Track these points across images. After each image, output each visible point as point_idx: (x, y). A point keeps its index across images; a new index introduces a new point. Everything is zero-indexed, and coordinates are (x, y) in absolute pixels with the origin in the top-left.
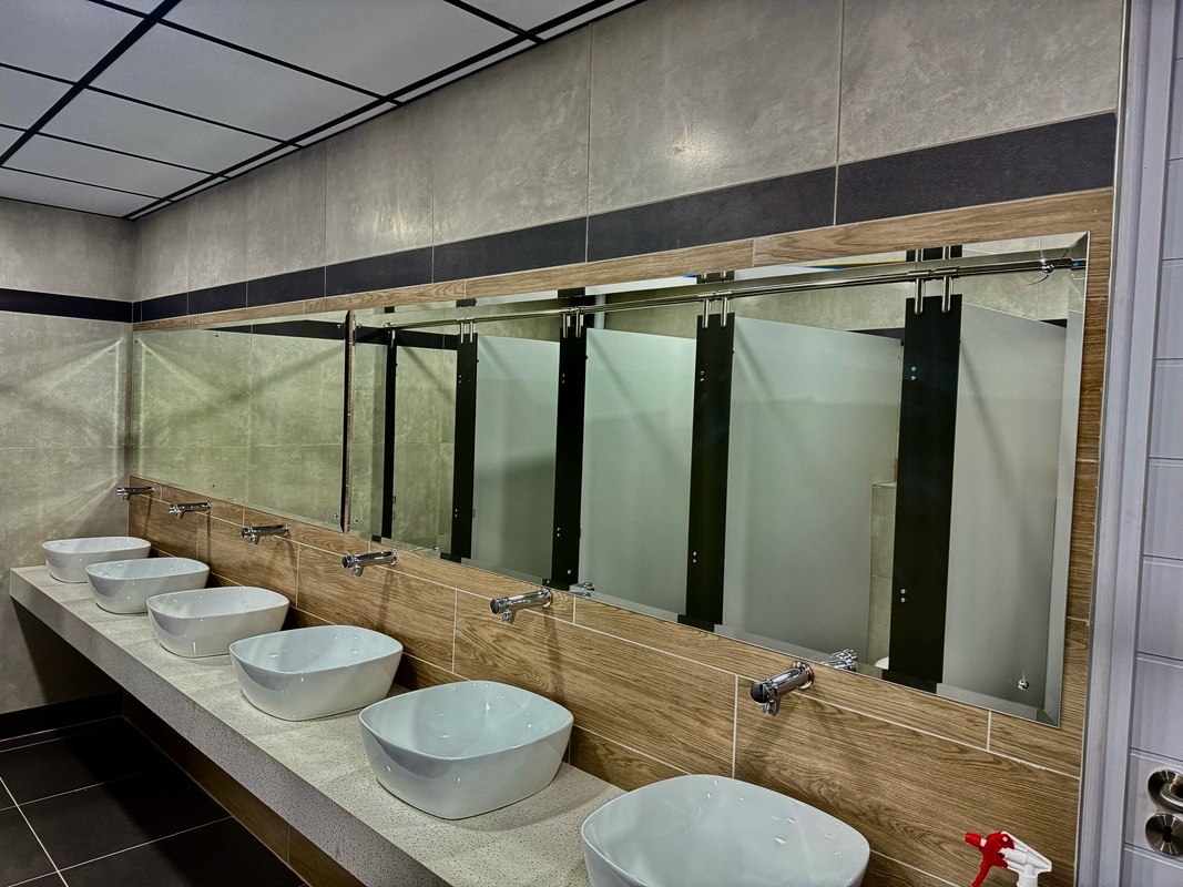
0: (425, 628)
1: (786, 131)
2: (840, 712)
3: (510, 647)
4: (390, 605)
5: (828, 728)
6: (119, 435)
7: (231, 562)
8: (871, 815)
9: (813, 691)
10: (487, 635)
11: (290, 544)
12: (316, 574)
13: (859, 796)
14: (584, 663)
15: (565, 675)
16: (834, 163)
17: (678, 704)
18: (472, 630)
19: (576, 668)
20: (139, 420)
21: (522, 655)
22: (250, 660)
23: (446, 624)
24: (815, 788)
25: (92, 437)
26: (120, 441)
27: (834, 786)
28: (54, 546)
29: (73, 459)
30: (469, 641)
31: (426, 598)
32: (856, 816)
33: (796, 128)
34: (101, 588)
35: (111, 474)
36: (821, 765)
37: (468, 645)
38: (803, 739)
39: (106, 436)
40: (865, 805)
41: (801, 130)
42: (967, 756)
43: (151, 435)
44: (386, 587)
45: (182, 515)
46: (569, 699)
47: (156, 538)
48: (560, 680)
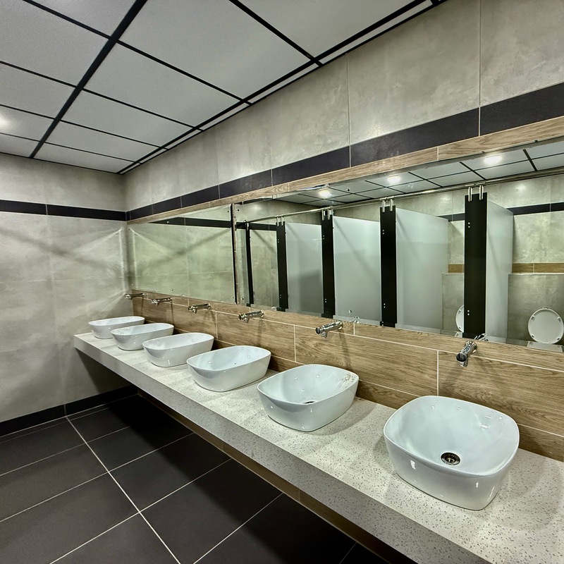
0: (280, 343)
1: (451, 94)
2: (491, 361)
3: (323, 348)
4: (263, 335)
5: (485, 369)
6: (124, 272)
7: (184, 323)
8: (508, 406)
9: (477, 353)
10: (311, 344)
11: (212, 312)
12: (225, 325)
13: (502, 398)
14: (360, 352)
15: (351, 358)
16: (478, 106)
17: (408, 365)
18: (304, 342)
19: (356, 354)
20: (133, 264)
21: (329, 351)
22: (197, 366)
23: (290, 341)
24: (479, 396)
25: (111, 273)
26: (125, 274)
27: (489, 394)
28: (94, 323)
29: (102, 283)
30: (302, 347)
31: (280, 330)
32: (500, 407)
33: (457, 91)
34: (120, 340)
35: (122, 289)
36: (482, 386)
37: (302, 349)
38: (472, 375)
39: (118, 271)
40: (505, 401)
41: (459, 92)
42: (557, 376)
43: (140, 271)
44: (259, 327)
45: (158, 304)
46: (354, 368)
47: (147, 316)
48: (348, 360)
